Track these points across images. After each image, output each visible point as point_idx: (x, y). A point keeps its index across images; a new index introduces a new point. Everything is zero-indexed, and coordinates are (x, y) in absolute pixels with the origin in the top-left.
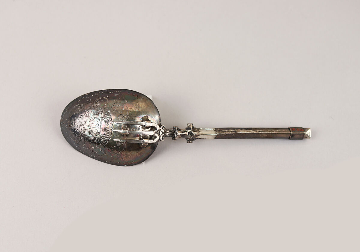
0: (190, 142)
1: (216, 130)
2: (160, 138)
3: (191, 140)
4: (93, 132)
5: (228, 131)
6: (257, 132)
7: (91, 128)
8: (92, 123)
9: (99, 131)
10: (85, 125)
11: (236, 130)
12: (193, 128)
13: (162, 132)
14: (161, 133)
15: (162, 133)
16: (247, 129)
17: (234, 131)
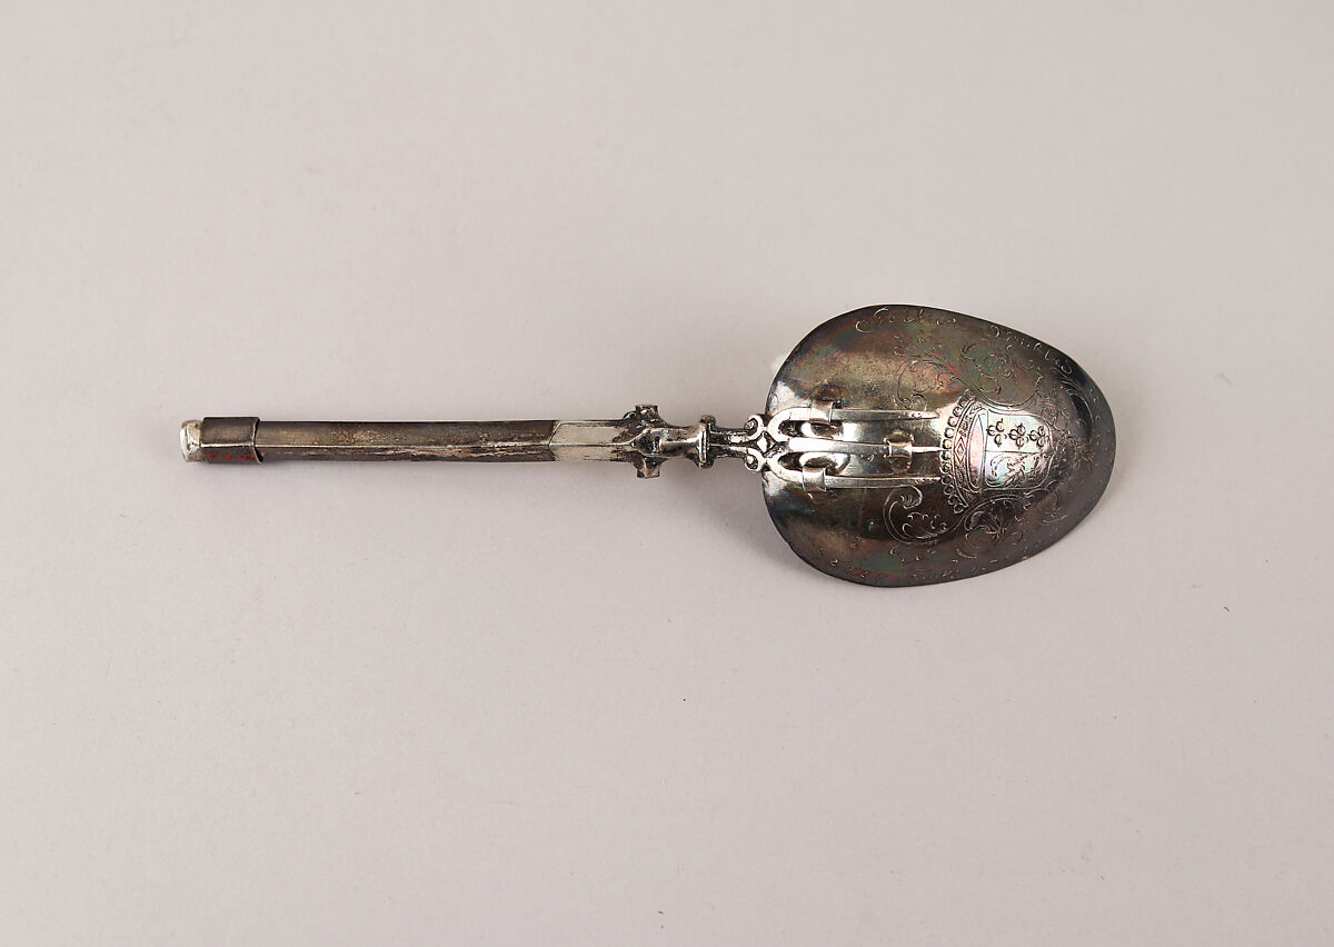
0: (645, 411)
1: (549, 455)
2: (766, 425)
3: (643, 417)
4: (1010, 435)
5: (505, 453)
6: (392, 449)
7: (1016, 449)
8: (1015, 467)
9: (991, 439)
10: (1038, 455)
11: (475, 455)
12: (639, 466)
13: (757, 448)
14: (762, 444)
15: (758, 443)
16: (433, 458)
17: (484, 450)
